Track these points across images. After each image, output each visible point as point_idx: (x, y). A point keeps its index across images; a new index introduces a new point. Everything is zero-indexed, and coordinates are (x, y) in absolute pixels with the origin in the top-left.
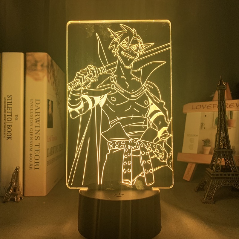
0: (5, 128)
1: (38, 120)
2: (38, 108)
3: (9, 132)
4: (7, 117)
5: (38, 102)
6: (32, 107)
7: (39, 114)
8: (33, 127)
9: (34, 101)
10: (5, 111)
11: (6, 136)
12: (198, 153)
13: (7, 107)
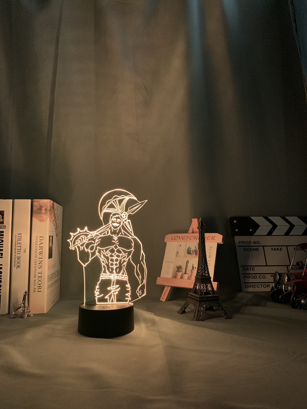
0: (15, 259)
1: (41, 253)
2: (41, 243)
3: (18, 263)
4: (17, 251)
5: (41, 238)
6: (36, 242)
7: (42, 248)
8: (37, 258)
9: (39, 237)
10: (15, 246)
11: (16, 266)
12: (172, 278)
13: (17, 242)
